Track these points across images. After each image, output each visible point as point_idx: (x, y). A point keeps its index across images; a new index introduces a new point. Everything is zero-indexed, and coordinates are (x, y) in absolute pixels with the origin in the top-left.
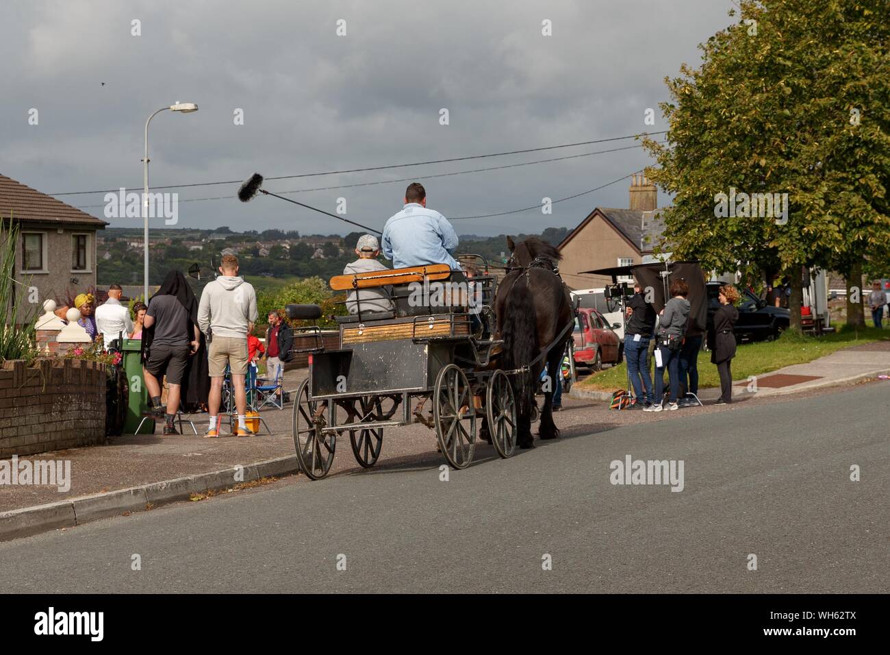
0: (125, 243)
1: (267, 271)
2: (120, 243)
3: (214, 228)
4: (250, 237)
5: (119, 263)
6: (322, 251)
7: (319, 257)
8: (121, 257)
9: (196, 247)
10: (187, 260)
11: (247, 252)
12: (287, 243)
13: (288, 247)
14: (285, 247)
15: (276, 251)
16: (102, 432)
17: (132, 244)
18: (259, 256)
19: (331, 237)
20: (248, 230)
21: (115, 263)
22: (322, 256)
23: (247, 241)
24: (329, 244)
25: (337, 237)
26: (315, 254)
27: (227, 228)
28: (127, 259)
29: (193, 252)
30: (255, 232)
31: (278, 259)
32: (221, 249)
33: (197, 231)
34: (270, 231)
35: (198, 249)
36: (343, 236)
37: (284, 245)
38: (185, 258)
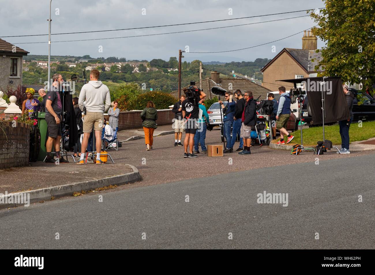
0: (36, 63)
1: (109, 79)
2: (34, 63)
3: (82, 56)
4: (101, 60)
5: (32, 73)
6: (138, 69)
7: (136, 72)
8: (34, 70)
9: (72, 66)
10: (67, 72)
11: (99, 68)
12: (119, 64)
13: (120, 66)
14: (119, 66)
15: (114, 68)
16: (27, 160)
17: (40, 63)
18: (105, 71)
19: (143, 61)
20: (99, 57)
21: (30, 73)
22: (138, 72)
23: (99, 63)
24: (142, 65)
25: (146, 61)
26: (134, 70)
27: (89, 56)
28: (37, 71)
29: (71, 68)
30: (103, 58)
31: (115, 72)
32: (85, 67)
33: (73, 57)
34: (111, 58)
35: (74, 67)
36: (149, 61)
37: (118, 65)
38: (67, 71)
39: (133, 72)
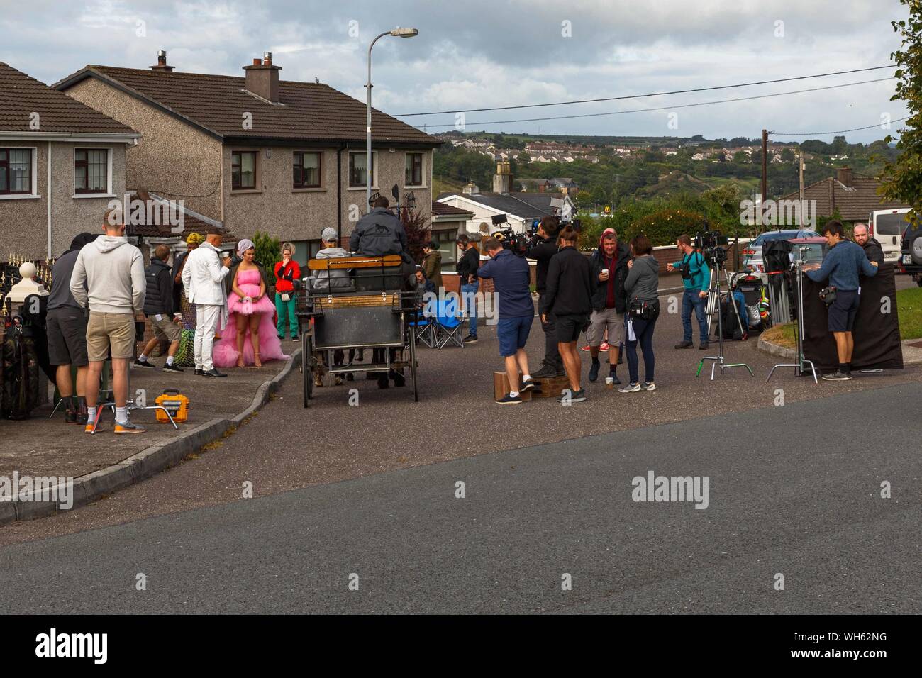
0: (613, 149)
1: (732, 173)
2: (608, 150)
3: (690, 136)
4: (720, 143)
5: (605, 166)
6: (780, 156)
7: (777, 162)
8: (607, 161)
9: (671, 153)
10: (662, 164)
11: (715, 157)
12: (749, 149)
13: (750, 153)
14: (748, 153)
15: (740, 156)
17: (618, 150)
18: (724, 160)
19: (790, 144)
20: (719, 138)
21: (601, 166)
22: (780, 161)
23: (715, 148)
24: (787, 151)
25: (795, 144)
26: (774, 159)
27: (701, 136)
28: (612, 163)
29: (669, 157)
30: (725, 140)
31: (742, 163)
32: (692, 154)
33: (676, 138)
34: (737, 139)
35: (673, 155)
36: (800, 143)
37: (747, 151)
38: (661, 162)
39: (772, 162)
